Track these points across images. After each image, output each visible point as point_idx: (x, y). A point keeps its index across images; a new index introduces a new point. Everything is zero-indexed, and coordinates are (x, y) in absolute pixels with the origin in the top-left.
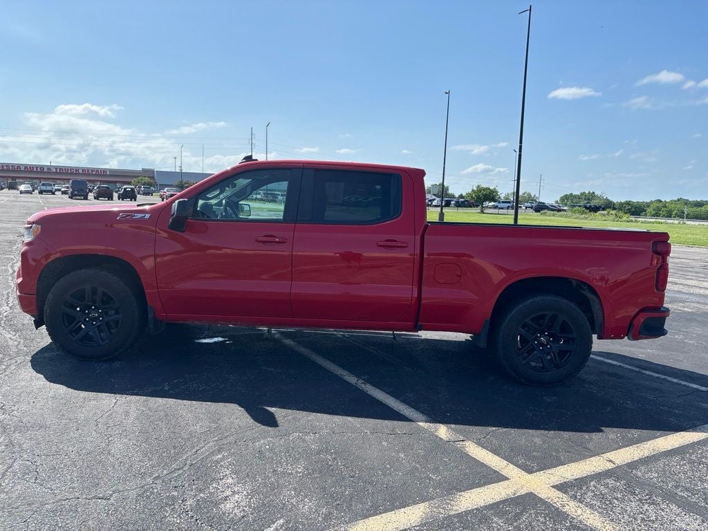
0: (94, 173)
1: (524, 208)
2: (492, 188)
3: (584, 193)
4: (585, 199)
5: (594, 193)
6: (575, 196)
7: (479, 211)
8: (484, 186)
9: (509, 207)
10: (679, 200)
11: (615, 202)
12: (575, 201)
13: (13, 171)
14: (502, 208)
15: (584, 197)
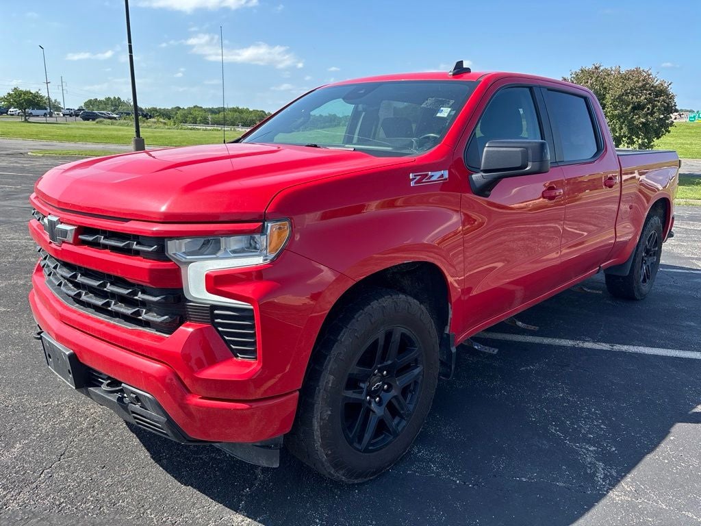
1: (62, 115)
2: (33, 92)
3: (109, 98)
4: (112, 105)
5: (119, 98)
6: (100, 102)
7: (23, 120)
8: (23, 88)
9: (45, 114)
10: (195, 107)
11: (144, 108)
12: (101, 107)
14: (38, 116)
15: (110, 103)
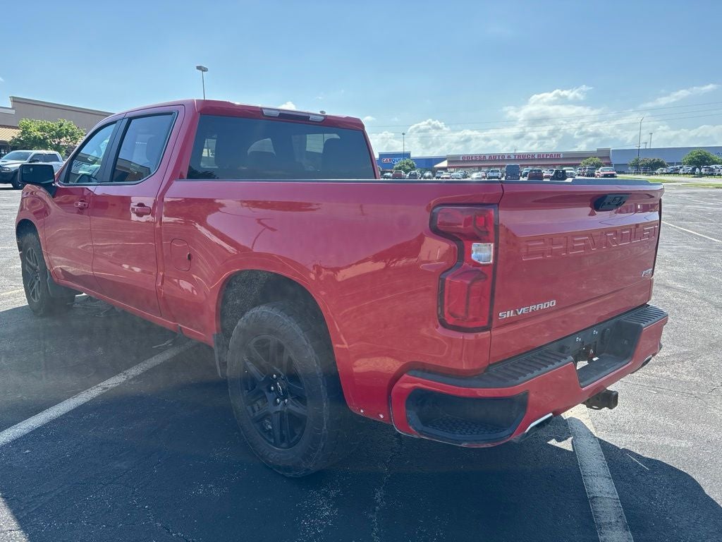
0: (548, 157)
13: (480, 161)
